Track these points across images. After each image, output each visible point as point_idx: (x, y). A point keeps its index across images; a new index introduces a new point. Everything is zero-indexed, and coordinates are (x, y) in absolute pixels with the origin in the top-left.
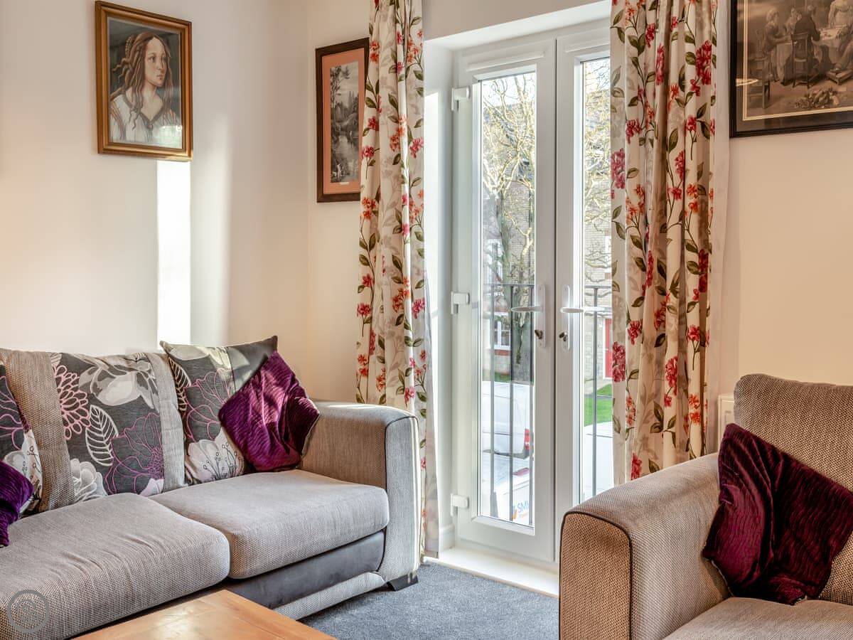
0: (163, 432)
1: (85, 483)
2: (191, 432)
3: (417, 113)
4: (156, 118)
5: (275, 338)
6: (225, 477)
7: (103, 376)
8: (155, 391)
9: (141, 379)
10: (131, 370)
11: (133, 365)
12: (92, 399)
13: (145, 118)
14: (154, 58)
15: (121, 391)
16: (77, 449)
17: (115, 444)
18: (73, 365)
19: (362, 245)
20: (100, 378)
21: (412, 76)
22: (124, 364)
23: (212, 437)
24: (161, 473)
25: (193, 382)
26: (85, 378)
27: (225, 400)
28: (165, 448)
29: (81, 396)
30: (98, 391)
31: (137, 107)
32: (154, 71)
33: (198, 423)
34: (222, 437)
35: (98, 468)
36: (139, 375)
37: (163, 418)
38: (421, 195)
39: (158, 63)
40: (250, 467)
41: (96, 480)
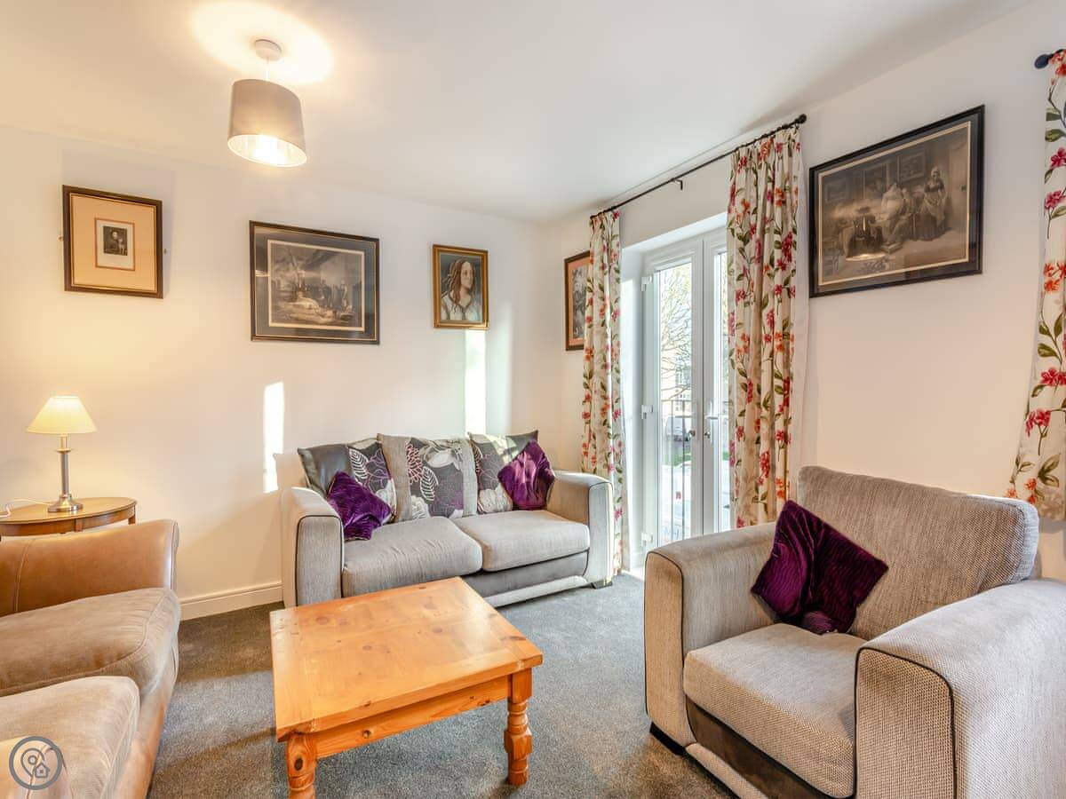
0: (465, 484)
1: (418, 509)
2: (482, 484)
3: (616, 294)
4: (468, 306)
5: (537, 432)
6: (501, 511)
7: (433, 451)
8: (461, 460)
9: (453, 454)
10: (449, 448)
11: (451, 446)
12: (425, 463)
13: (461, 307)
14: (466, 273)
15: (441, 459)
16: (415, 490)
17: (436, 488)
18: (417, 444)
19: (585, 376)
20: (431, 452)
21: (613, 271)
22: (445, 444)
23: (494, 488)
24: (461, 507)
25: (484, 456)
26: (422, 451)
27: (502, 467)
28: (465, 492)
29: (419, 461)
30: (428, 459)
31: (456, 300)
32: (466, 281)
33: (486, 479)
34: (500, 488)
35: (426, 501)
36: (453, 451)
37: (464, 475)
38: (618, 345)
39: (468, 275)
40: (516, 507)
41: (425, 508)
